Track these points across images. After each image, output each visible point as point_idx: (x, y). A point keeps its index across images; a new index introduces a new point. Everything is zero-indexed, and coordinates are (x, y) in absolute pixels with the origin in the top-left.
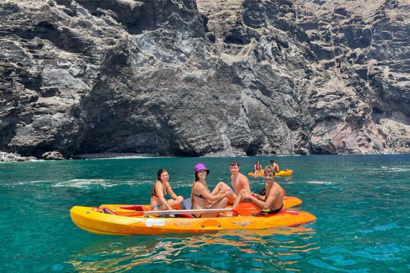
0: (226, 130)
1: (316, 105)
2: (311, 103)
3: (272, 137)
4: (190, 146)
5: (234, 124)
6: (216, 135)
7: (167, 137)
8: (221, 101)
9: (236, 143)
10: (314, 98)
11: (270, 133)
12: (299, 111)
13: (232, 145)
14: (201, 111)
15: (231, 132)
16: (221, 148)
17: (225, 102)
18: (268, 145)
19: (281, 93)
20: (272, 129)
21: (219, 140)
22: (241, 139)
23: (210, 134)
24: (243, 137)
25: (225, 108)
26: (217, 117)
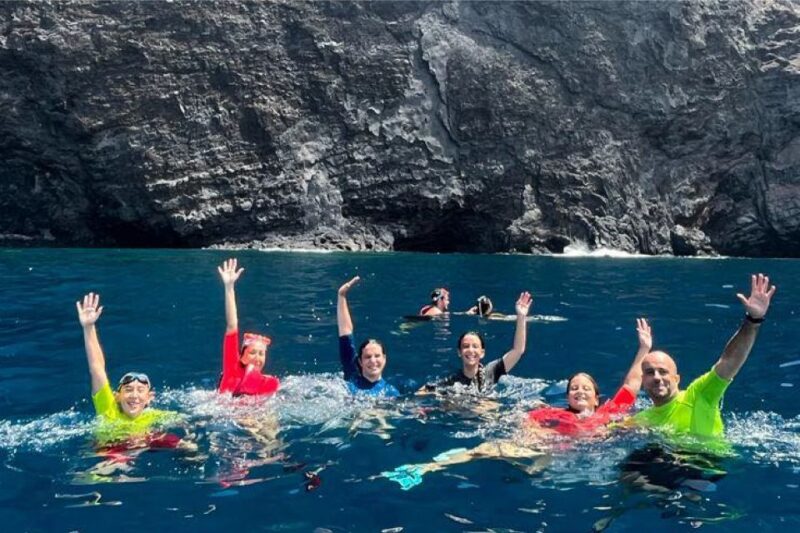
0: (331, 152)
1: (785, 64)
2: (763, 55)
3: (556, 184)
4: (155, 210)
5: (374, 128)
6: (276, 171)
7: (71, 175)
8: (322, 45)
9: (376, 203)
10: (779, 38)
11: (546, 167)
12: (700, 87)
13: (352, 209)
14: (223, 81)
15: (352, 160)
16: (292, 221)
17: (338, 47)
18: (533, 213)
19: (611, 19)
20: (563, 152)
21: (284, 187)
22: (402, 189)
23: (246, 167)
24: (414, 181)
25: (338, 71)
26: (294, 104)
